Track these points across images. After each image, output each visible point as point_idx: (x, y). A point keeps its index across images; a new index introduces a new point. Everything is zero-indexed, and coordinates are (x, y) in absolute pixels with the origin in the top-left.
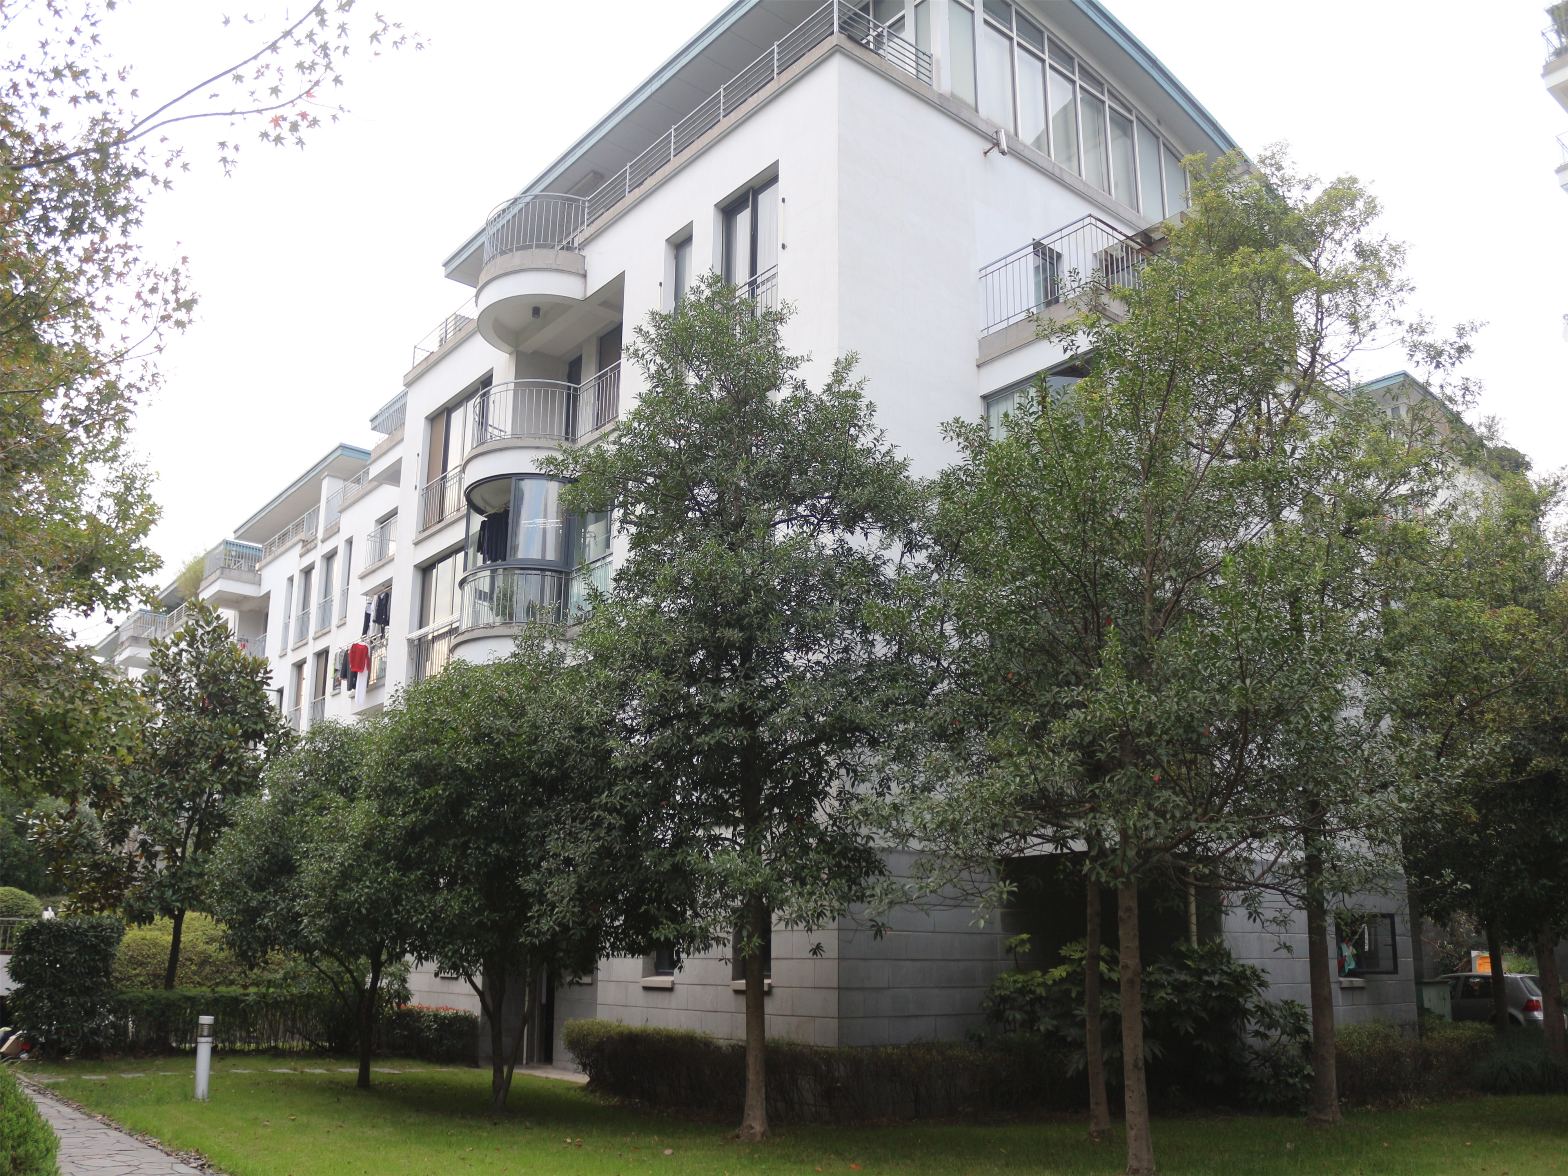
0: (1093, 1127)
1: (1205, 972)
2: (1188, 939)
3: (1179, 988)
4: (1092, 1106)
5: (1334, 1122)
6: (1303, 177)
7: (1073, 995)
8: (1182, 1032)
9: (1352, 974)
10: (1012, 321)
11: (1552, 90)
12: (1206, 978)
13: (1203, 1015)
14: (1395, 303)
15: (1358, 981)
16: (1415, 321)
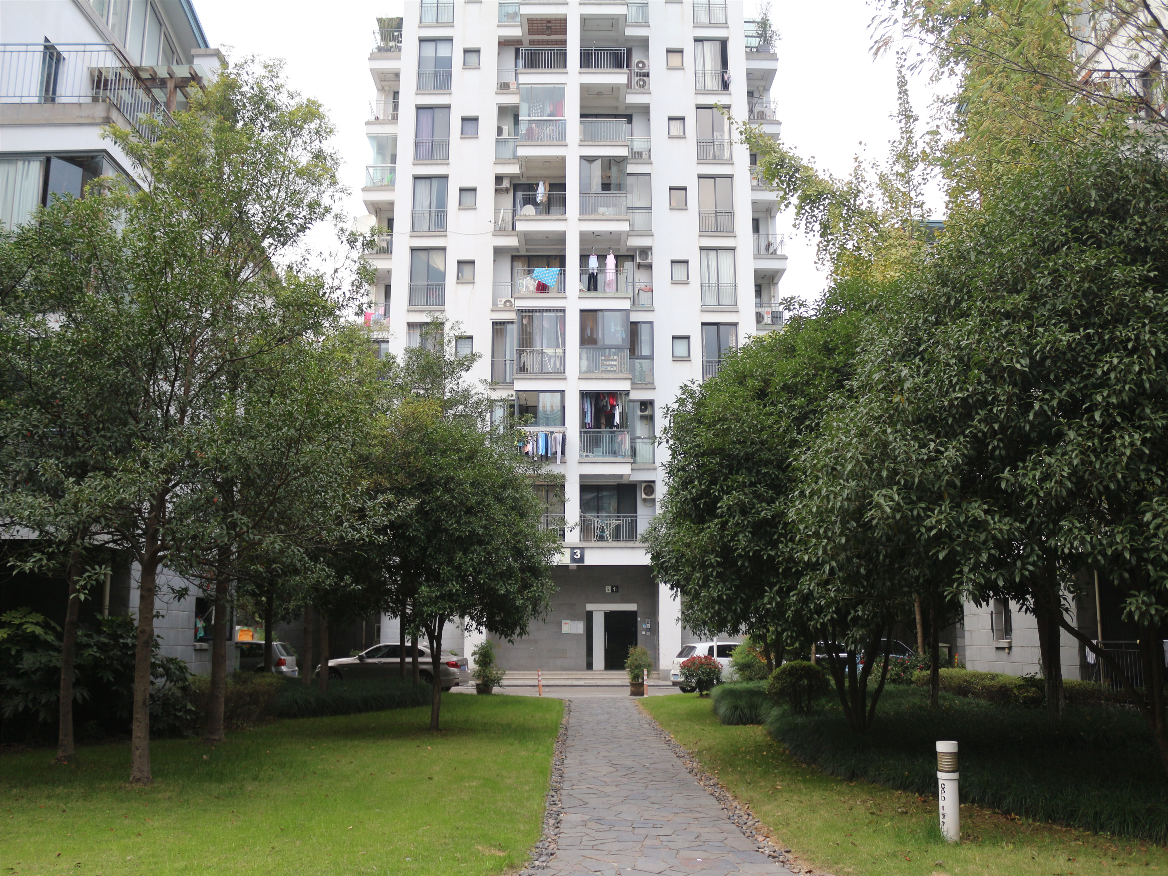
0: (60, 753)
1: (121, 636)
2: (101, 612)
3: (102, 647)
4: (61, 737)
5: (220, 740)
6: (292, 90)
7: (13, 653)
8: (105, 681)
9: (201, 640)
10: (25, 100)
11: (374, 72)
12: (121, 641)
13: (120, 667)
14: (336, 198)
15: (205, 645)
16: (339, 212)
